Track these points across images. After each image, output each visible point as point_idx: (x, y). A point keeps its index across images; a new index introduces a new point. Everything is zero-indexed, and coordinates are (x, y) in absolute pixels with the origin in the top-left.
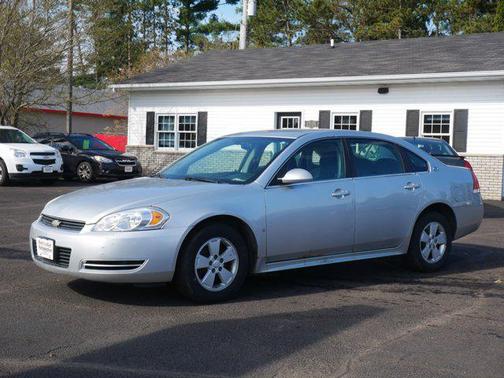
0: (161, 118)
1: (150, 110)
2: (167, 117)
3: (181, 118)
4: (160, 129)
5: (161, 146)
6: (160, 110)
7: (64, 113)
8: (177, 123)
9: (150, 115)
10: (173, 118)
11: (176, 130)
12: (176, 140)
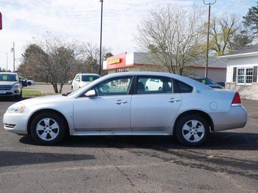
0: (239, 70)
1: (235, 66)
2: (241, 69)
3: (247, 70)
4: (239, 75)
5: (239, 82)
6: (239, 67)
7: (205, 68)
8: (245, 72)
9: (235, 69)
10: (244, 69)
11: (245, 75)
12: (245, 79)
